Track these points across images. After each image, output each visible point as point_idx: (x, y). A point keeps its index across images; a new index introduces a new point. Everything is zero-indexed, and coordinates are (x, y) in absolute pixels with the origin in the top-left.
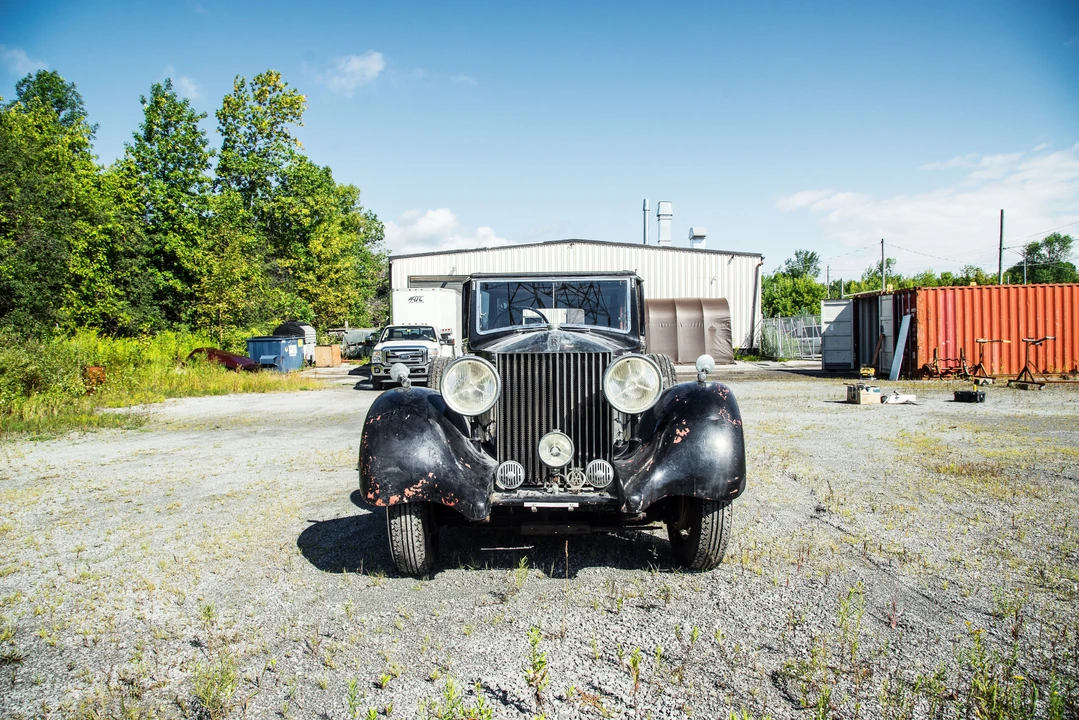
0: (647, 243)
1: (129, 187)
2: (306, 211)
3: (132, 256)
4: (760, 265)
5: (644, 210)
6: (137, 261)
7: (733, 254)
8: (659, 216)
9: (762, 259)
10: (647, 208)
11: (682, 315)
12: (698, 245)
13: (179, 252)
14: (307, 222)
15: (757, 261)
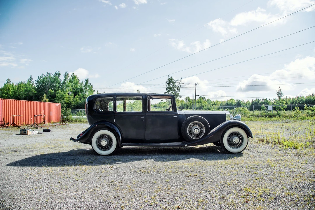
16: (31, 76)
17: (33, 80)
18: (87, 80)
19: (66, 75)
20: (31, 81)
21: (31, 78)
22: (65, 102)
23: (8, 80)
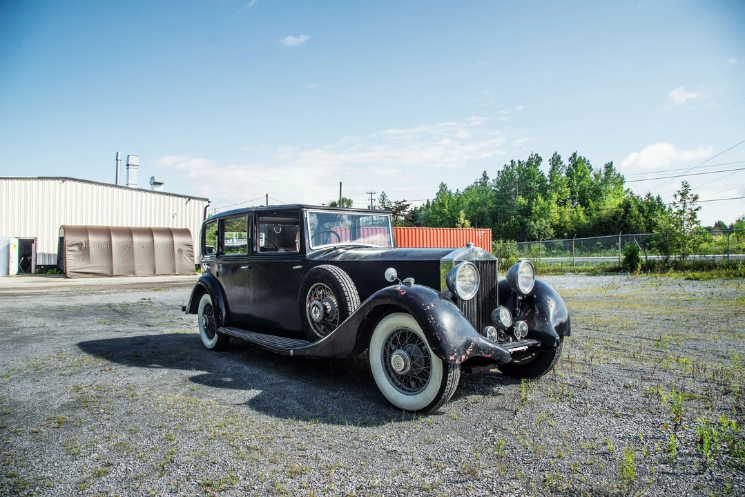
0: (118, 184)
4: (207, 206)
5: (117, 160)
7: (190, 198)
8: (128, 165)
9: (209, 202)
10: (119, 158)
11: (158, 239)
12: (157, 189)
15: (206, 203)
16: (485, 172)
17: (489, 181)
18: (609, 167)
19: (556, 161)
20: (486, 182)
21: (485, 177)
22: (551, 224)
23: (443, 186)
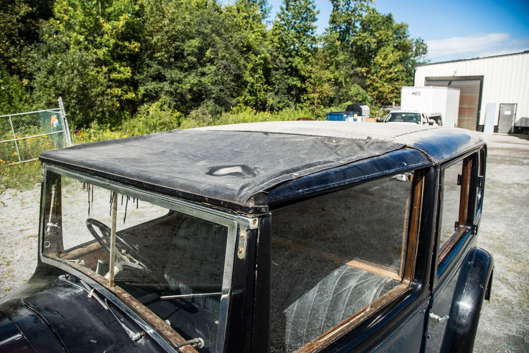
1: (276, 35)
2: (374, 40)
3: (276, 69)
6: (279, 72)
13: (299, 67)
14: (374, 46)
